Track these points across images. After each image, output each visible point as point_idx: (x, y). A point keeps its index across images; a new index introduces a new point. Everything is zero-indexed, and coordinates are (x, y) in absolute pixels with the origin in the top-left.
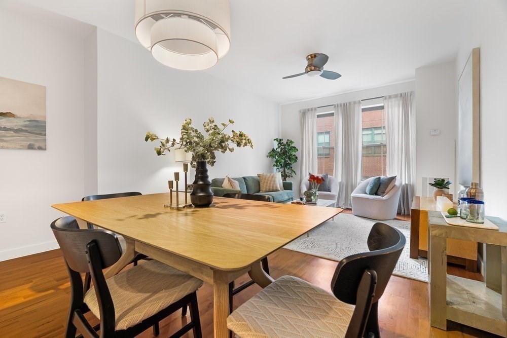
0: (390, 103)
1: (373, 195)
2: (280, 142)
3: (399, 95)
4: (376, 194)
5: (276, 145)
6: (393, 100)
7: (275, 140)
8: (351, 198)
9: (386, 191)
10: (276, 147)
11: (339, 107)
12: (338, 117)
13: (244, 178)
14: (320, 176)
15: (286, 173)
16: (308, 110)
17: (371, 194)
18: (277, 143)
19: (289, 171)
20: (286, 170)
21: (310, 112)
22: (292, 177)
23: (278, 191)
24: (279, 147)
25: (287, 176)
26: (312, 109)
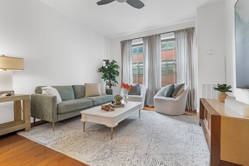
0: (179, 36)
1: (168, 97)
2: (107, 62)
3: (185, 30)
4: (171, 96)
5: (104, 64)
6: (181, 33)
7: (104, 60)
8: (154, 99)
9: (177, 94)
10: (104, 65)
11: (146, 39)
12: (146, 46)
13: (73, 86)
14: (134, 85)
15: (111, 83)
16: (127, 41)
17: (167, 96)
18: (106, 62)
19: (113, 82)
20: (111, 81)
21: (128, 42)
22: (115, 85)
23: (99, 96)
24: (106, 65)
25: (112, 85)
26: (129, 40)
